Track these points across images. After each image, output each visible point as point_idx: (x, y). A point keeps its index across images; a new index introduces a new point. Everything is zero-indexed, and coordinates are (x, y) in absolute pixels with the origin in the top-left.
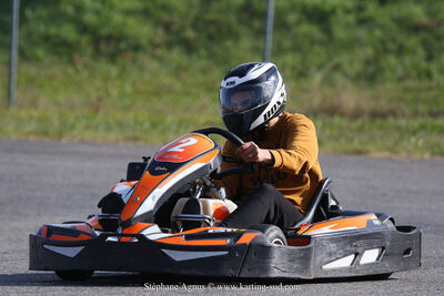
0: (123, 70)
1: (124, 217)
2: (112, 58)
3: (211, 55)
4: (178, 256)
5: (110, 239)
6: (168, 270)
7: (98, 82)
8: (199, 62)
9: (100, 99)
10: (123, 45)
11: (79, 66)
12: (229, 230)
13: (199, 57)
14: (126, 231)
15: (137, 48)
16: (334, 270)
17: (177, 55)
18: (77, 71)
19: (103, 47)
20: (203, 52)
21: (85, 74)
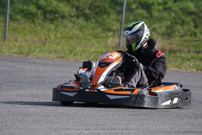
0: (57, 26)
7: (45, 32)
9: (46, 39)
10: (57, 15)
11: (37, 24)
13: (92, 22)
15: (63, 17)
18: (36, 26)
21: (39, 28)
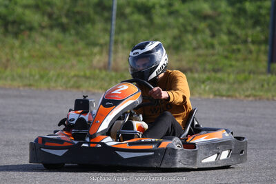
1: (91, 132)
2: (16, 35)
3: (78, 33)
4: (125, 155)
5: (83, 145)
6: (119, 164)
8: (70, 38)
12: (153, 140)
14: (92, 141)
16: (207, 163)
17: (56, 33)
19: (10, 28)
20: (73, 32)
